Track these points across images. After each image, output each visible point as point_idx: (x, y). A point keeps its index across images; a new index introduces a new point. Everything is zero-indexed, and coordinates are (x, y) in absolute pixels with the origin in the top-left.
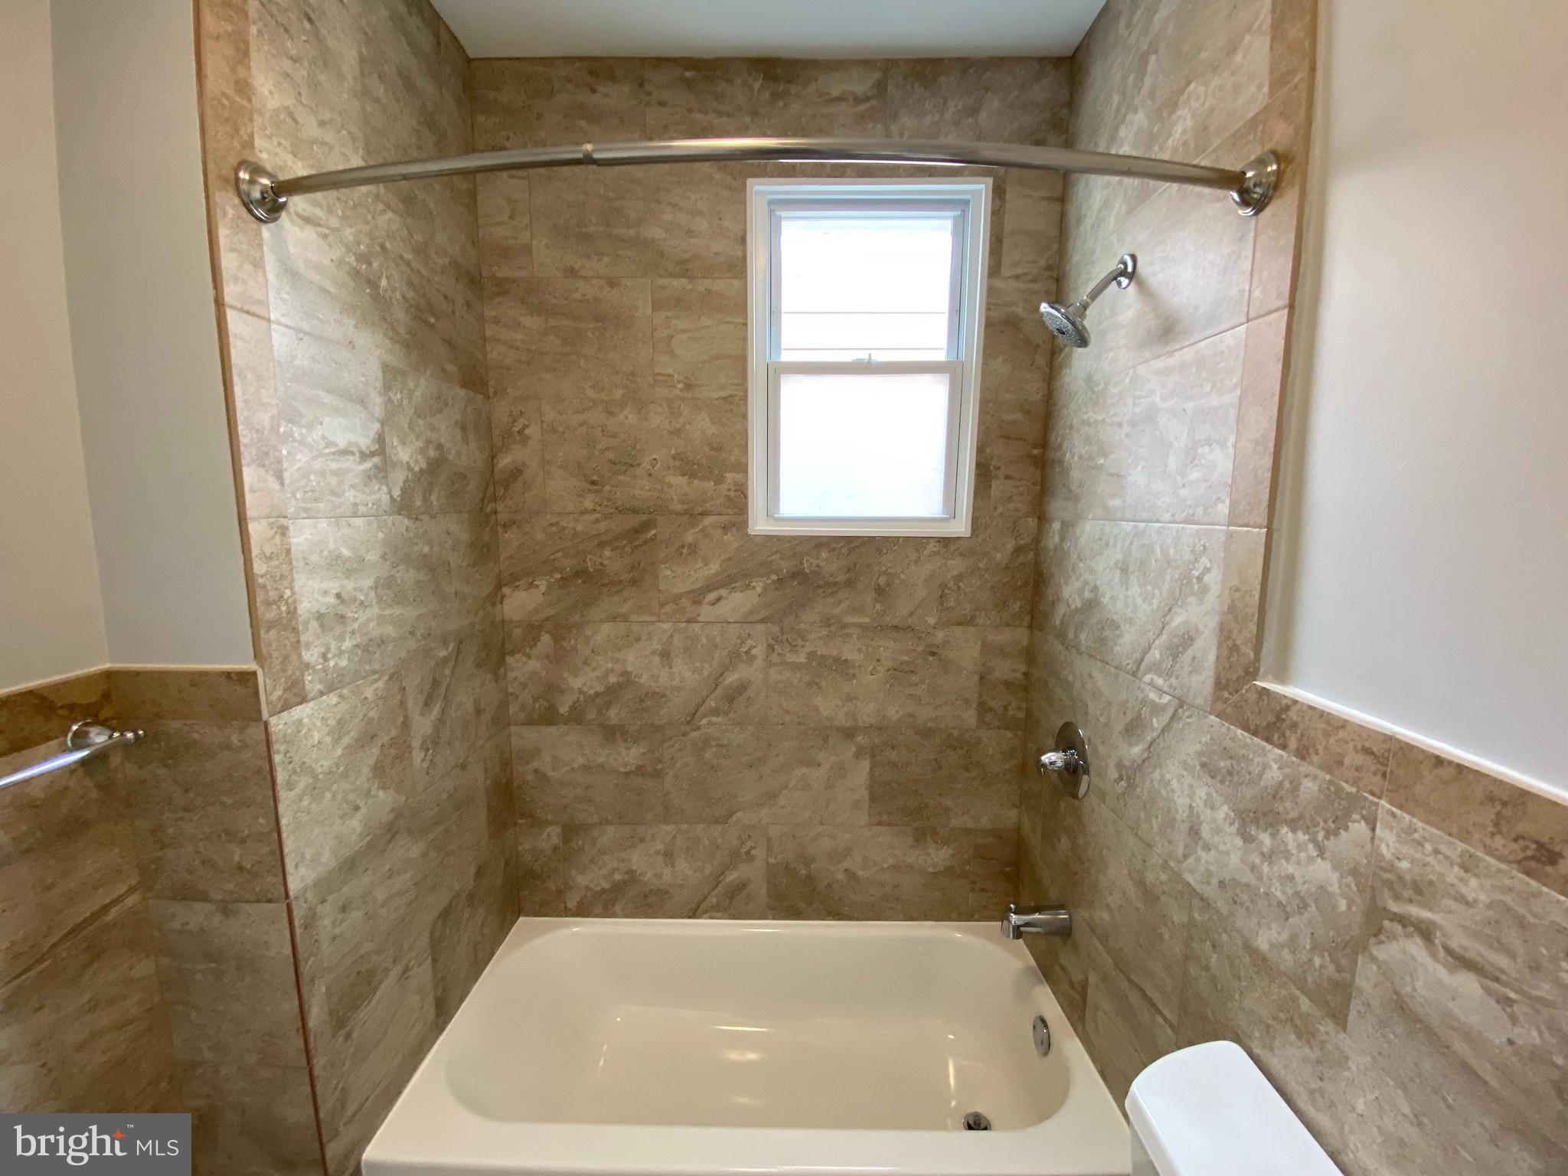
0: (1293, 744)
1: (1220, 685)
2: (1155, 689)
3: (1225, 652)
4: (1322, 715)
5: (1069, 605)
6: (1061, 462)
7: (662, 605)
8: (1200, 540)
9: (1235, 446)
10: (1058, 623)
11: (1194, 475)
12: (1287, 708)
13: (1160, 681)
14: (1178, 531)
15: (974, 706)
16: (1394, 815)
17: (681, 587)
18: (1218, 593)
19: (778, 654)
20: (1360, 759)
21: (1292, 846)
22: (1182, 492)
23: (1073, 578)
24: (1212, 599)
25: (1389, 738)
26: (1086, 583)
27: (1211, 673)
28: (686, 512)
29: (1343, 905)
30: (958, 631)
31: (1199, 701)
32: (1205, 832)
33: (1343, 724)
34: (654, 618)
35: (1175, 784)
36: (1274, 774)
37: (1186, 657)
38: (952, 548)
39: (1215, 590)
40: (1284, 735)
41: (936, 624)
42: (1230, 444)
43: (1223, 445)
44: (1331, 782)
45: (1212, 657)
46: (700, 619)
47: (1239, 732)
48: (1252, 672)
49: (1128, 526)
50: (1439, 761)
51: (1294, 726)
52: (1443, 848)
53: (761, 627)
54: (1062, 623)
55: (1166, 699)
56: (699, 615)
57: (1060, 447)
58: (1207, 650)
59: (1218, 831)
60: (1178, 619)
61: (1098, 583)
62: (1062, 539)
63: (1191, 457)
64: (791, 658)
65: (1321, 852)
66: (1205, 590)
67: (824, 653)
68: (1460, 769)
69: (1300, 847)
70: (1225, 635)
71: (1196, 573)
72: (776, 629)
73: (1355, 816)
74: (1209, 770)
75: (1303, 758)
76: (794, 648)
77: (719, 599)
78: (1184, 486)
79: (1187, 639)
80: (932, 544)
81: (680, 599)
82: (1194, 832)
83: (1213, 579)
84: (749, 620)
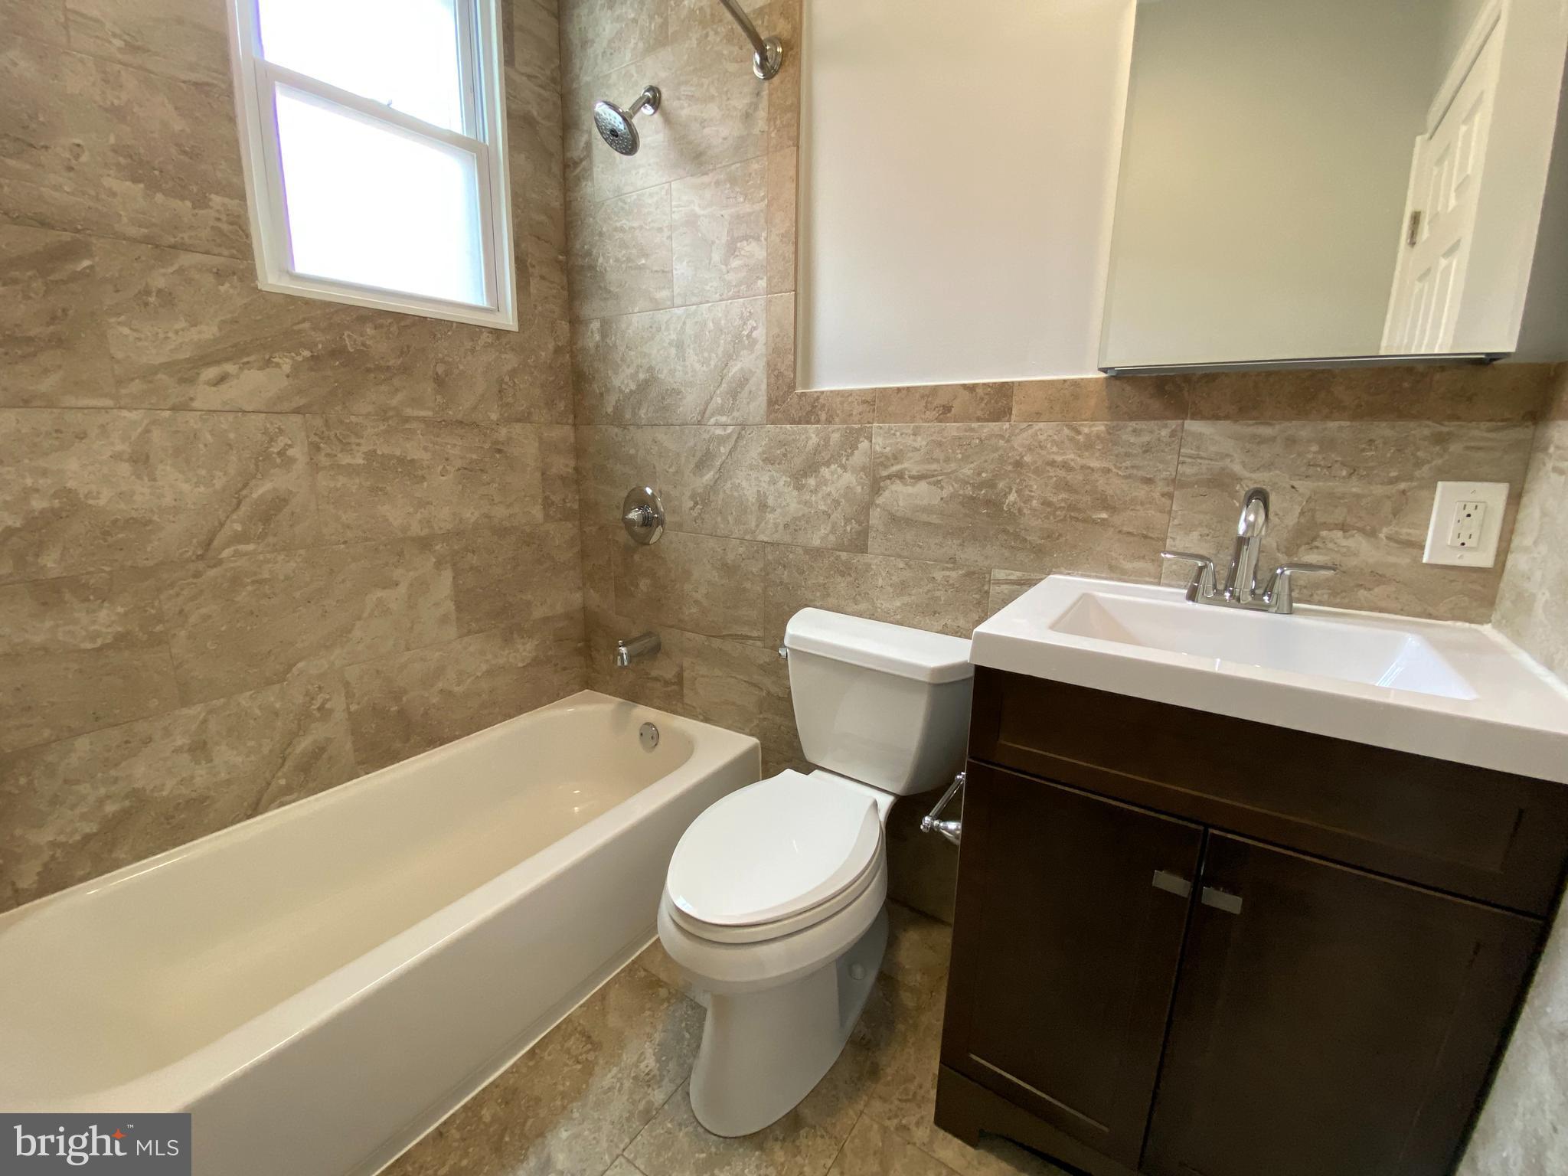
0: (823, 417)
1: (771, 403)
2: (719, 426)
3: (773, 381)
4: (838, 393)
5: (621, 391)
6: (592, 268)
7: (120, 382)
8: (746, 308)
9: (766, 239)
10: (610, 410)
11: (735, 263)
12: (818, 398)
13: (723, 419)
14: (726, 306)
15: (540, 501)
16: (881, 428)
17: (155, 356)
18: (764, 341)
19: (328, 455)
20: (861, 408)
21: (828, 476)
22: (728, 277)
23: (624, 367)
24: (760, 348)
25: (875, 390)
26: (639, 367)
27: (765, 398)
28: (146, 240)
29: (859, 489)
30: (518, 428)
31: (758, 419)
32: (771, 502)
33: (850, 393)
34: (109, 403)
35: (744, 484)
36: (814, 440)
37: (745, 393)
38: (504, 341)
39: (762, 340)
40: (817, 415)
41: (497, 420)
42: (763, 239)
43: (758, 239)
44: (847, 428)
45: (764, 387)
46: (195, 404)
47: (788, 426)
48: (792, 387)
49: (679, 311)
50: (899, 390)
51: (824, 406)
52: (905, 431)
53: (297, 419)
54: (616, 408)
55: (730, 429)
56: (192, 399)
57: (589, 254)
58: (760, 383)
59: (780, 494)
60: (735, 369)
61: (653, 363)
62: (604, 335)
63: (732, 250)
64: (345, 459)
65: (844, 468)
66: (755, 342)
67: (386, 452)
68: (908, 389)
69: (832, 473)
70: (772, 368)
71: (745, 333)
72: (318, 422)
73: (861, 440)
74: (769, 460)
75: (830, 422)
76: (346, 447)
77: (222, 379)
78: (728, 272)
79: (743, 381)
80: (485, 335)
81: (156, 373)
82: (763, 506)
83: (760, 334)
84: (276, 409)
